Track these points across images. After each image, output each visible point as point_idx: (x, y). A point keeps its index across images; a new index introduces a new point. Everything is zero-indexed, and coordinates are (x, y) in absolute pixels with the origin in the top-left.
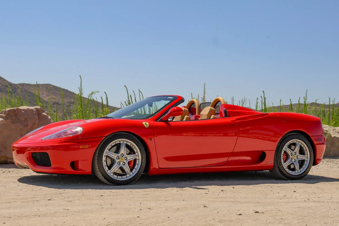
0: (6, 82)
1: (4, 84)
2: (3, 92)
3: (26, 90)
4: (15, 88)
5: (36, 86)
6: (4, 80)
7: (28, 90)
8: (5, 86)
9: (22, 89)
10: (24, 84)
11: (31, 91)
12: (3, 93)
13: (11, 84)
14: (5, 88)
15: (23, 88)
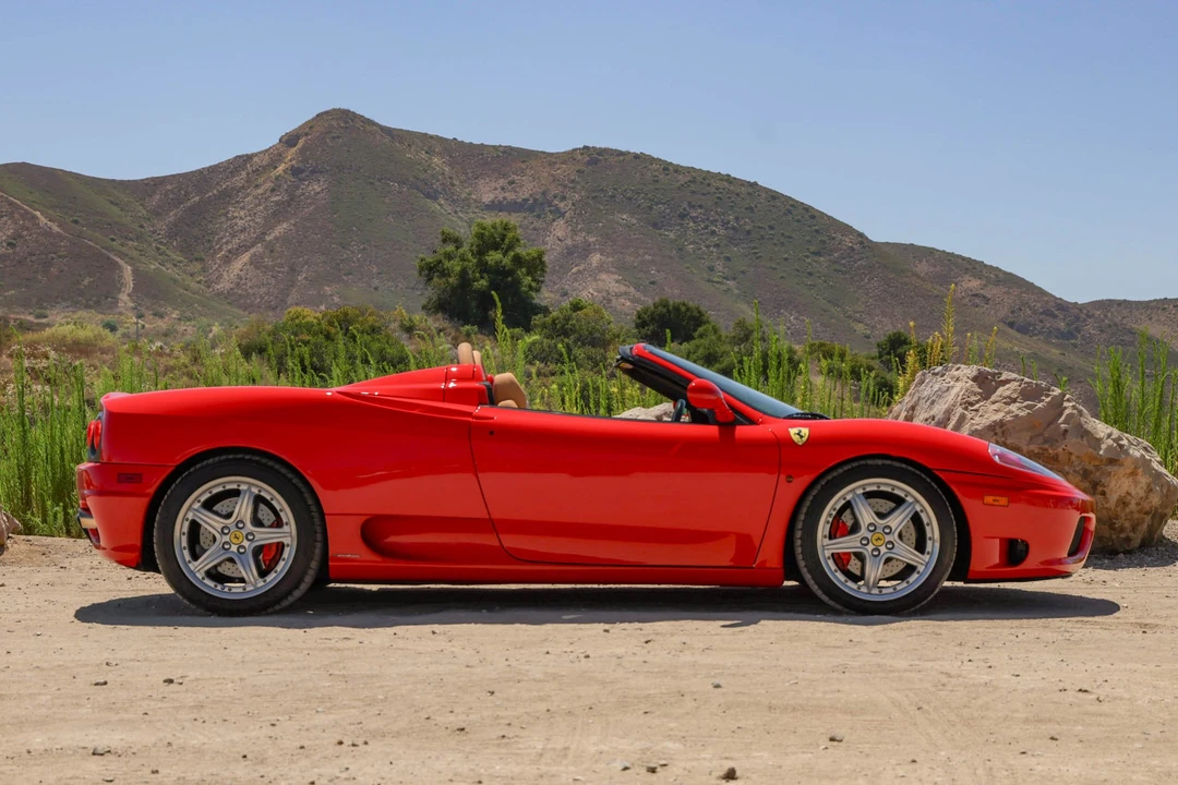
0: (1046, 299)
1: (1039, 305)
2: (1036, 335)
3: (1116, 325)
4: (1077, 318)
5: (1152, 308)
6: (1042, 292)
7: (1125, 322)
8: (1042, 313)
9: (1103, 321)
10: (1111, 302)
11: (1135, 326)
12: (1035, 338)
13: (1062, 306)
14: (1041, 321)
15: (1106, 316)
